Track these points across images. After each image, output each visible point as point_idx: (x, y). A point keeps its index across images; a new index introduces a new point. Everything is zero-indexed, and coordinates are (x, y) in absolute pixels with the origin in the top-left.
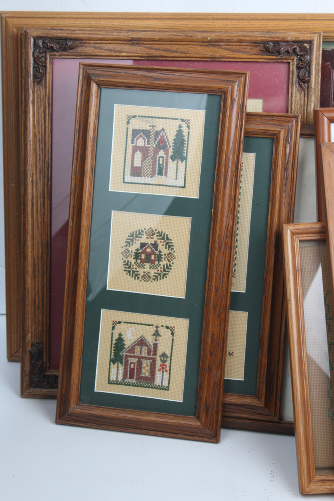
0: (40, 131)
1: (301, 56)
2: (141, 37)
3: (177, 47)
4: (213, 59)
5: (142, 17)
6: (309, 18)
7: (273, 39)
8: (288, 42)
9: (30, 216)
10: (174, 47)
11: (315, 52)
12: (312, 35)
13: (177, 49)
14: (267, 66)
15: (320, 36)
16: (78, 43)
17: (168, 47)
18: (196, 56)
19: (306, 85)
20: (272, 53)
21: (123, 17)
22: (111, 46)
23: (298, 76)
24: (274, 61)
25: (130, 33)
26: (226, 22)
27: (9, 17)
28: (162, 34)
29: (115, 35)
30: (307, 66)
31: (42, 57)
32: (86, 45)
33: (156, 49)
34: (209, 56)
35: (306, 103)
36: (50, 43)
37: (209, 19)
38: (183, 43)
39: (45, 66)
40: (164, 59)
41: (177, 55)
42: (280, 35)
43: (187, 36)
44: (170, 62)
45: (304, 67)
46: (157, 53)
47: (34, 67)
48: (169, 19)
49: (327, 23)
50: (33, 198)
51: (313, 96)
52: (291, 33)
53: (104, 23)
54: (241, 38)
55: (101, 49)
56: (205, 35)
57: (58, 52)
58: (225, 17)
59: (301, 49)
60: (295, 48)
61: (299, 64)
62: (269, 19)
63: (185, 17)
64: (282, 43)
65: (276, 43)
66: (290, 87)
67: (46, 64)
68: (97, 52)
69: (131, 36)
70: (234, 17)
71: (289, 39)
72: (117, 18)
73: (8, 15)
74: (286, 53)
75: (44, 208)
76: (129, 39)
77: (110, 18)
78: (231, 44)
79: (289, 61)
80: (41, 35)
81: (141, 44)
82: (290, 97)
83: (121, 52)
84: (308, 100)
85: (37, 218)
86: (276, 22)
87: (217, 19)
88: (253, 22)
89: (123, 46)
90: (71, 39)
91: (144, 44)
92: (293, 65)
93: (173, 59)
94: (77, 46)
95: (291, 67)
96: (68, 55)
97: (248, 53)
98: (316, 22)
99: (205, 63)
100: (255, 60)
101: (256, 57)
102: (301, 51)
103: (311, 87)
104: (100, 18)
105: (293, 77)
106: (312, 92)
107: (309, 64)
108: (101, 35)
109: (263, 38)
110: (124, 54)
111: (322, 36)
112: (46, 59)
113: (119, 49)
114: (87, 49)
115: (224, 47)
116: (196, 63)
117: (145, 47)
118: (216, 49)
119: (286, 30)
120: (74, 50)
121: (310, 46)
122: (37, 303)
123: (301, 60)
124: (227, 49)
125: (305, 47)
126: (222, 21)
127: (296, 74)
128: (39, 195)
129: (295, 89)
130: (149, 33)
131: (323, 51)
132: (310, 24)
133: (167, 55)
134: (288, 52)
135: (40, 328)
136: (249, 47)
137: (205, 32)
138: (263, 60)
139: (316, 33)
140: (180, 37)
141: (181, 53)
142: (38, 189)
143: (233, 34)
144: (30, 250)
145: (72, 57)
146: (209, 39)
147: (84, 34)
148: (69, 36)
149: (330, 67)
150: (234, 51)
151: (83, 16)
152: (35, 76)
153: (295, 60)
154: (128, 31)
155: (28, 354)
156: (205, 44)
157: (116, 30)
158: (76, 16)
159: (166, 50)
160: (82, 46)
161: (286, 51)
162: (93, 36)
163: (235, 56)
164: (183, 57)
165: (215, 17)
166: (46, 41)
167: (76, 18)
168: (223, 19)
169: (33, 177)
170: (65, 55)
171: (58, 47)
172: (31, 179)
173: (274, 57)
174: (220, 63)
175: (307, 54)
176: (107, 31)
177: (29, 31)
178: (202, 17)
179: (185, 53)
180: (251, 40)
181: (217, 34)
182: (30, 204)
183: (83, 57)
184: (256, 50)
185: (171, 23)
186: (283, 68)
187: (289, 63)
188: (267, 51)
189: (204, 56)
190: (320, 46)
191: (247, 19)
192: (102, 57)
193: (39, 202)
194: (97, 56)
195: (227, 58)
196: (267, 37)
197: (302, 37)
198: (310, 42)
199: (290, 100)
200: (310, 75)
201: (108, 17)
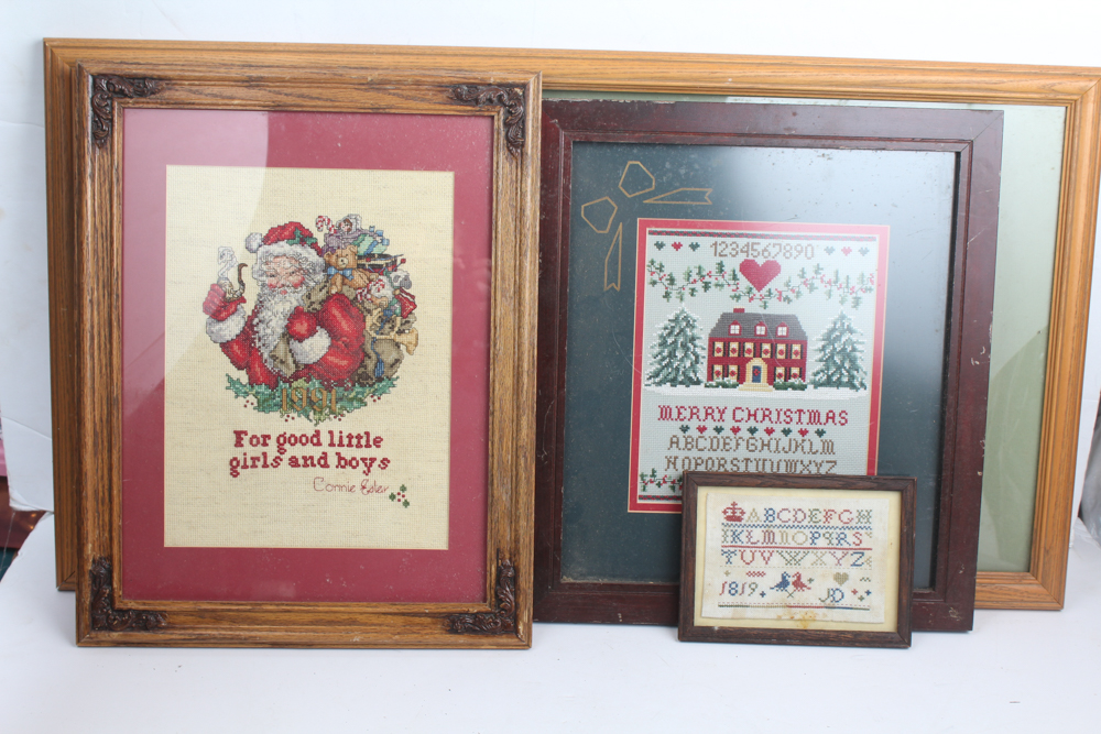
0: (104, 221)
1: (511, 106)
2: (262, 75)
3: (319, 91)
4: (376, 110)
5: (268, 48)
6: (523, 54)
7: (467, 81)
8: (490, 85)
9: (88, 357)
10: (315, 92)
11: (531, 101)
12: (527, 76)
13: (320, 94)
14: (459, 120)
15: (538, 77)
16: (164, 84)
17: (305, 91)
19: (519, 151)
20: (466, 101)
21: (238, 48)
22: (216, 90)
23: (507, 137)
24: (469, 114)
25: (246, 70)
26: (397, 58)
27: (57, 47)
28: (296, 71)
29: (223, 72)
30: (520, 123)
31: (107, 105)
32: (177, 87)
33: (286, 95)
34: (369, 105)
35: (519, 177)
36: (119, 83)
37: (372, 53)
38: (328, 85)
39: (112, 121)
40: (300, 109)
41: (320, 103)
42: (478, 76)
43: (335, 74)
44: (309, 115)
45: (516, 123)
46: (289, 100)
47: (94, 121)
48: (310, 52)
49: (551, 62)
50: (92, 327)
51: (530, 168)
52: (494, 73)
53: (208, 57)
54: (418, 78)
55: (201, 94)
56: (363, 73)
57: (131, 98)
58: (397, 51)
59: (508, 97)
60: (501, 96)
61: (508, 118)
62: (464, 55)
63: (334, 49)
64: (481, 87)
65: (473, 86)
66: (495, 153)
67: (113, 116)
68: (193, 98)
69: (247, 74)
70: (410, 51)
71: (492, 81)
72: (229, 50)
73: (55, 44)
74: (487, 102)
75: (111, 343)
76: (244, 78)
77: (218, 50)
78: (403, 87)
79: (493, 114)
80: (104, 72)
81: (263, 86)
82: (495, 168)
83: (232, 98)
84: (522, 173)
85: (100, 360)
86: (473, 60)
87: (383, 54)
88: (438, 58)
89: (234, 89)
90: (152, 78)
91: (268, 86)
92: (499, 120)
93: (314, 110)
94: (163, 89)
95: (496, 123)
96: (148, 103)
97: (429, 101)
98: (534, 60)
99: (364, 118)
100: (440, 113)
101: (442, 107)
102: (510, 100)
103: (527, 154)
104: (202, 50)
105: (498, 139)
106: (529, 162)
107: (523, 120)
108: (200, 72)
109: (452, 79)
110: (236, 102)
111: (541, 81)
112: (113, 108)
113: (228, 95)
114: (177, 93)
115: (392, 91)
116: (350, 117)
117: (270, 92)
118: (380, 95)
120: (158, 95)
121: (524, 92)
122: (101, 494)
123: (510, 113)
124: (398, 95)
125: (516, 94)
126: (391, 55)
127: (503, 133)
128: (102, 323)
129: (501, 156)
130: (276, 70)
131: (545, 103)
132: (526, 64)
133: (305, 103)
134: (490, 101)
135: (106, 535)
136: (431, 93)
137: (362, 68)
138: (452, 113)
139: (532, 73)
140: (324, 77)
141: (327, 100)
142: (101, 313)
143: (406, 73)
144: (88, 409)
145: (154, 106)
146: (369, 79)
147: (173, 70)
148: (150, 73)
149: (558, 126)
150: (407, 98)
151: (175, 47)
152: (95, 135)
153: (502, 113)
154: (244, 66)
155: (87, 576)
156: (363, 87)
157: (224, 65)
158: (164, 46)
159: (302, 96)
160: (170, 89)
161: (487, 99)
162: (187, 74)
163: (410, 106)
164: (329, 107)
165: (381, 50)
166: (113, 82)
168: (393, 54)
169: (93, 294)
170: (144, 104)
171: (131, 90)
172: (89, 298)
173: (469, 108)
174: (387, 117)
175: (520, 104)
176: (210, 67)
177: (84, 66)
178: (360, 50)
179: (332, 101)
180: (434, 82)
181: (381, 72)
182: (87, 336)
183: (171, 106)
184: (442, 97)
185: (313, 58)
186: (484, 124)
187: (493, 117)
188: (458, 98)
189: (362, 105)
190: (538, 94)
191: (430, 55)
192: (202, 107)
193: (103, 333)
194: (193, 104)
195: (397, 108)
196: (457, 77)
197: (512, 78)
198: (524, 86)
199: (495, 173)
200: (524, 136)
201: (214, 47)
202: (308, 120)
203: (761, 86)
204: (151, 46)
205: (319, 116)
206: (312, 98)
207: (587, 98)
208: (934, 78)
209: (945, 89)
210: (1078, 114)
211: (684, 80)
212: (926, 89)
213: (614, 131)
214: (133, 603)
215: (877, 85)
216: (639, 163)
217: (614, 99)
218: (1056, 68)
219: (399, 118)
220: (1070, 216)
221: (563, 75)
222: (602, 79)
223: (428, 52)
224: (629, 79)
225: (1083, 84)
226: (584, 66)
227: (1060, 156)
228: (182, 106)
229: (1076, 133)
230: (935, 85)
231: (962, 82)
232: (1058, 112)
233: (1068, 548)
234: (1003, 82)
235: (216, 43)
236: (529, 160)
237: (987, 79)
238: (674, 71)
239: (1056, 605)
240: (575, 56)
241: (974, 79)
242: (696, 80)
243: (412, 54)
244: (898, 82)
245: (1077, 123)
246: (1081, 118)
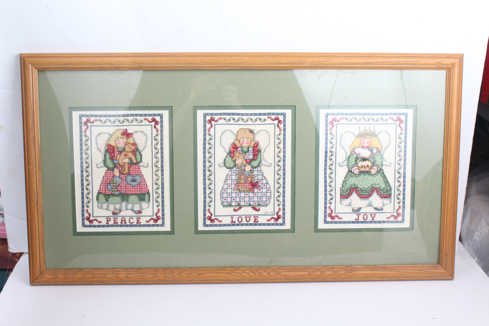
5: (114, 55)
6: (221, 55)
21: (102, 55)
27: (26, 57)
37: (158, 56)
48: (132, 56)
49: (232, 58)
58: (168, 55)
62: (196, 56)
63: (142, 55)
70: (174, 55)
72: (98, 57)
73: (25, 56)
77: (93, 57)
86: (200, 58)
87: (163, 56)
88: (186, 58)
98: (225, 57)
104: (87, 57)
132: (222, 59)
151: (76, 56)
158: (71, 56)
165: (162, 55)
167: (71, 57)
168: (167, 56)
178: (153, 55)
185: (133, 59)
191: (182, 56)
201: (92, 55)
203: (320, 65)
204: (65, 56)
208: (391, 60)
209: (396, 64)
210: (451, 73)
211: (288, 64)
212: (389, 65)
215: (368, 63)
218: (441, 54)
220: (450, 115)
221: (238, 63)
222: (254, 64)
224: (265, 64)
225: (453, 61)
226: (247, 59)
227: (445, 91)
229: (451, 81)
230: (392, 63)
231: (403, 61)
232: (444, 72)
233: (455, 254)
234: (420, 61)
235: (92, 54)
237: (413, 60)
238: (284, 60)
239: (451, 278)
240: (243, 55)
241: (408, 60)
242: (293, 63)
243: (174, 56)
244: (377, 62)
245: (451, 77)
246: (453, 75)
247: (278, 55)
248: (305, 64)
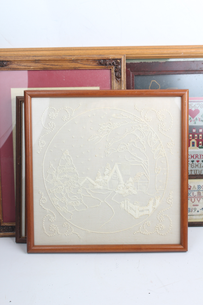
1: (116, 66)
2: (40, 59)
3: (57, 63)
4: (75, 69)
5: (39, 50)
6: (118, 48)
7: (103, 58)
8: (110, 59)
10: (56, 64)
11: (123, 64)
12: (121, 56)
13: (58, 64)
14: (101, 71)
15: (124, 56)
16: (9, 63)
17: (53, 63)
18: (67, 67)
19: (119, 79)
20: (103, 65)
21: (30, 50)
22: (25, 64)
23: (116, 75)
24: (104, 68)
25: (34, 57)
26: (80, 51)
28: (50, 57)
29: (27, 58)
30: (120, 71)
32: (13, 64)
33: (47, 65)
34: (73, 67)
35: (120, 88)
37: (72, 50)
38: (60, 61)
40: (51, 69)
41: (58, 67)
42: (106, 57)
43: (62, 58)
44: (54, 71)
45: (118, 71)
46: (48, 67)
48: (52, 50)
49: (127, 50)
51: (123, 84)
52: (111, 55)
53: (21, 53)
54: (88, 58)
55: (21, 65)
56: (71, 57)
58: (79, 49)
59: (116, 63)
60: (113, 62)
61: (116, 69)
62: (100, 49)
63: (60, 49)
64: (107, 60)
65: (105, 60)
66: (112, 80)
68: (19, 67)
69: (35, 59)
70: (84, 49)
71: (110, 58)
72: (27, 51)
74: (109, 65)
76: (34, 60)
77: (24, 51)
78: (83, 61)
79: (111, 68)
82: (112, 85)
83: (30, 66)
84: (121, 86)
86: (103, 51)
87: (75, 50)
88: (92, 51)
89: (31, 63)
90: (5, 61)
91: (41, 62)
92: (113, 70)
93: (56, 69)
94: (9, 64)
96: (4, 69)
97: (91, 65)
98: (122, 50)
99: (71, 71)
100: (95, 68)
101: (95, 67)
102: (116, 64)
103: (122, 80)
104: (19, 51)
105: (113, 76)
106: (123, 83)
107: (120, 70)
108: (20, 59)
109: (98, 58)
110: (32, 68)
111: (125, 57)
113: (29, 65)
114: (13, 66)
115: (80, 63)
116: (67, 71)
117: (42, 64)
118: (76, 64)
119: (109, 54)
120: (7, 66)
121: (120, 61)
123: (116, 68)
124: (82, 64)
125: (118, 62)
126: (78, 51)
127: (114, 74)
129: (114, 81)
130: (44, 57)
131: (126, 63)
132: (120, 51)
133: (53, 67)
134: (110, 64)
136: (92, 63)
137: (70, 56)
138: (98, 68)
139: (122, 55)
140: (59, 59)
141: (60, 66)
143: (84, 57)
145: (6, 70)
146: (73, 59)
147: (12, 58)
148: (5, 59)
149: (130, 71)
150: (85, 64)
151: (10, 50)
153: (114, 68)
154: (33, 56)
156: (71, 61)
157: (27, 56)
158: (7, 50)
159: (52, 65)
160: (11, 64)
161: (109, 64)
162: (16, 59)
163: (85, 67)
164: (60, 68)
165: (75, 49)
167: (7, 51)
168: (78, 50)
170: (3, 69)
174: (79, 71)
175: (119, 65)
176: (23, 57)
178: (68, 49)
179: (61, 66)
180: (93, 59)
181: (76, 57)
183: (11, 70)
184: (95, 64)
185: (54, 52)
186: (108, 72)
187: (111, 69)
188: (100, 64)
189: (71, 67)
190: (125, 61)
191: (90, 50)
192: (21, 70)
194: (18, 69)
195: (82, 68)
196: (100, 57)
197: (116, 57)
198: (120, 59)
199: (112, 87)
200: (121, 74)
201: (23, 50)
202: (54, 72)
203: (192, 55)
204: (3, 50)
205: (57, 71)
206: (55, 66)
207: (138, 61)
211: (168, 54)
213: (147, 71)
214: (6, 224)
216: (155, 81)
217: (147, 61)
219: (82, 71)
221: (131, 54)
222: (143, 55)
223: (89, 49)
224: (151, 55)
226: (137, 51)
228: (15, 70)
235: (23, 49)
236: (123, 82)
238: (165, 51)
240: (135, 48)
243: (84, 50)
247: (161, 47)
248: (181, 54)
